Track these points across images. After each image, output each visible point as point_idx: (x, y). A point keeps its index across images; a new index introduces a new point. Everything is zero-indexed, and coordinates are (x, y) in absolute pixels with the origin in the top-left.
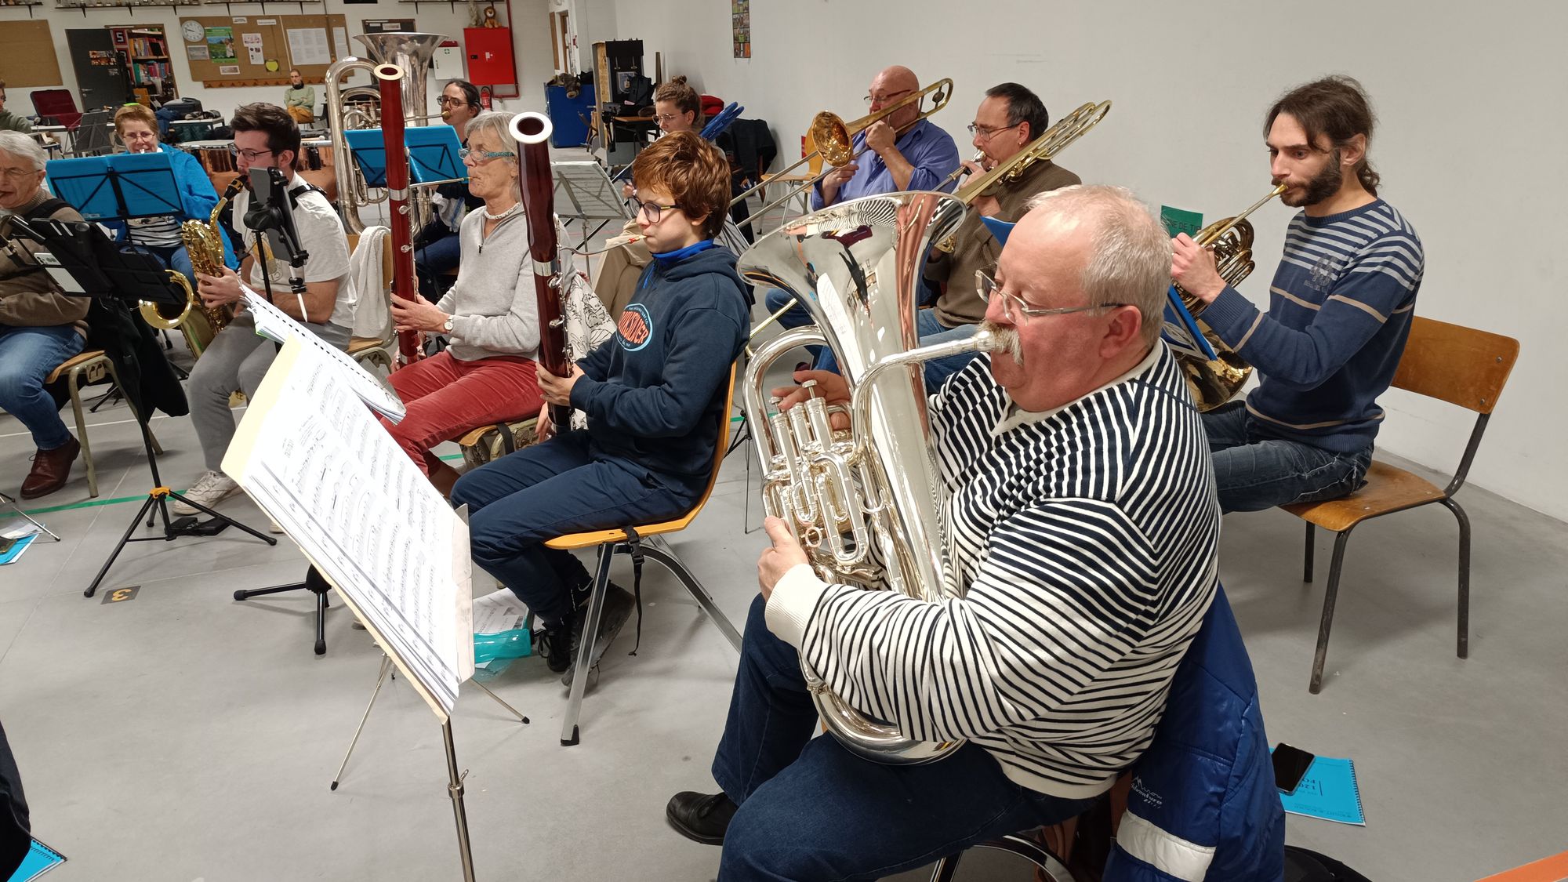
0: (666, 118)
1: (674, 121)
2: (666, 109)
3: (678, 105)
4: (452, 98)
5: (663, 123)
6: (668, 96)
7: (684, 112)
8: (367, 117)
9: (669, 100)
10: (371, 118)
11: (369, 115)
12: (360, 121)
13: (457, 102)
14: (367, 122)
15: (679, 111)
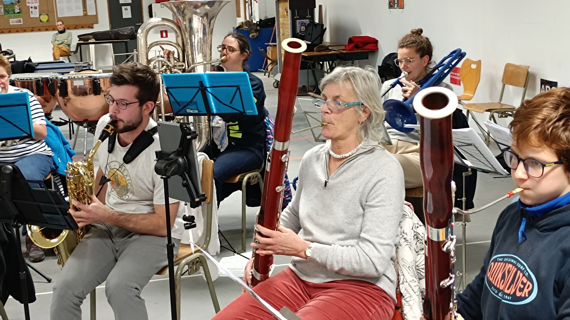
0: (408, 61)
1: (413, 64)
2: (408, 54)
3: (418, 51)
4: (229, 47)
5: (404, 65)
6: (410, 44)
7: (422, 56)
8: (169, 63)
9: (410, 47)
10: (171, 63)
11: (169, 61)
12: (163, 66)
13: (232, 50)
14: (168, 66)
15: (418, 56)
